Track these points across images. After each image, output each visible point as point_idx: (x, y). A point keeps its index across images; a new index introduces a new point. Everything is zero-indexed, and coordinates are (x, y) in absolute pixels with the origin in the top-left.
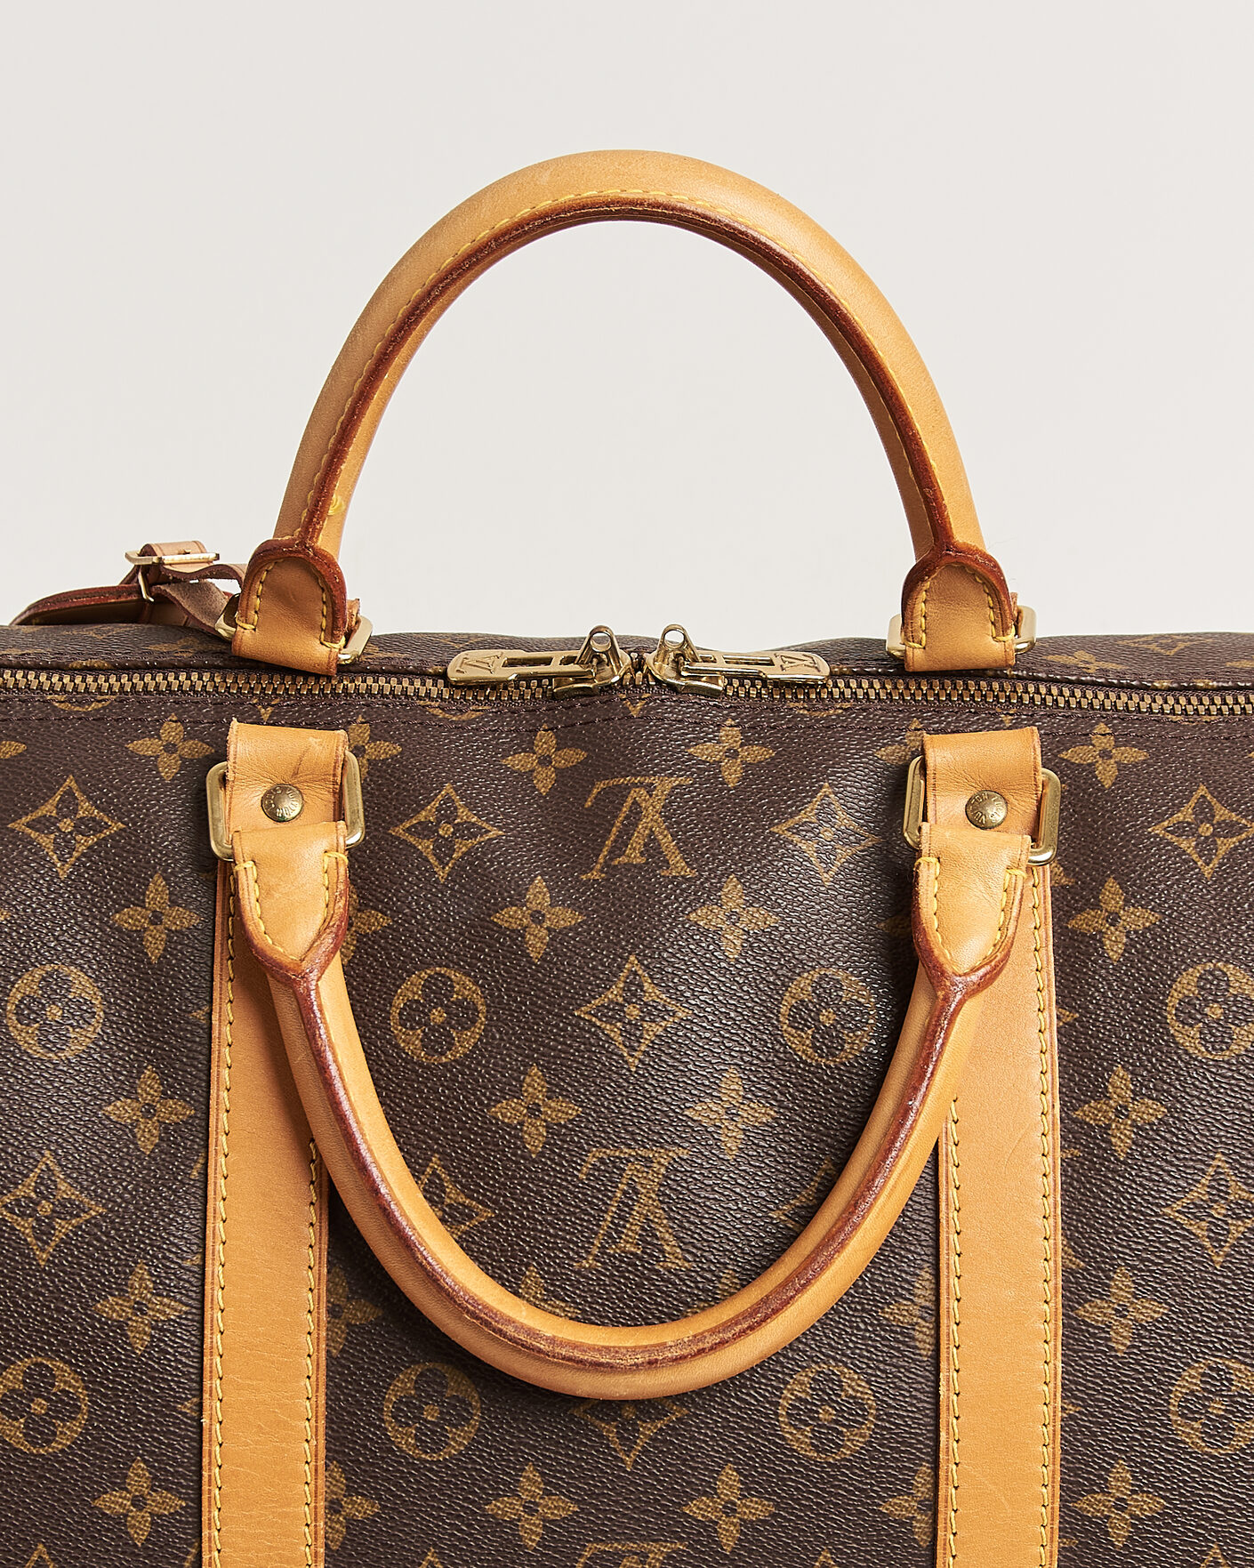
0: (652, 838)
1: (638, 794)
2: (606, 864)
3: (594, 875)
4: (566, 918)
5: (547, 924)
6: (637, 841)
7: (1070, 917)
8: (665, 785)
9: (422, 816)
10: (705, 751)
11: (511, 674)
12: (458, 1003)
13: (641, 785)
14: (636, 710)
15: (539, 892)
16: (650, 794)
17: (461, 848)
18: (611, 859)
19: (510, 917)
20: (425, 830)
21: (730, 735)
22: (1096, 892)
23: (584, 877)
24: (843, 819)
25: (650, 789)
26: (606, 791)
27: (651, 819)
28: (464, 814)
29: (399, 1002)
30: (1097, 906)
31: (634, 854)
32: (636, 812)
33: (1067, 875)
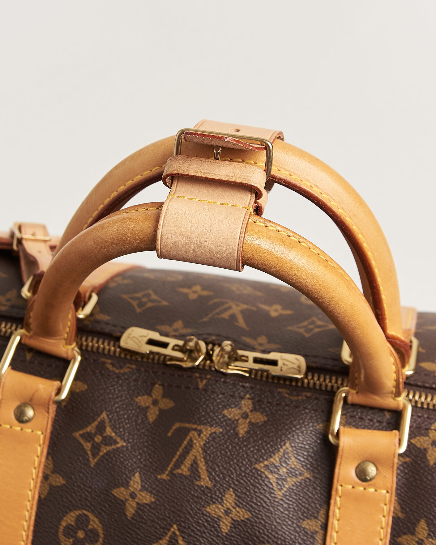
0: (195, 462)
1: (193, 434)
2: (171, 472)
3: (164, 477)
4: (146, 498)
5: (136, 500)
6: (188, 462)
7: (400, 536)
8: (207, 431)
9: (89, 429)
10: (232, 413)
11: (147, 349)
12: (91, 531)
13: (195, 430)
14: (202, 385)
15: (136, 482)
16: (199, 435)
17: (104, 450)
18: (174, 470)
19: (120, 493)
20: (89, 437)
21: (246, 404)
22: (415, 525)
23: (159, 477)
24: (293, 462)
25: (200, 432)
26: (179, 430)
27: (197, 452)
28: (109, 431)
29: (64, 524)
30: (413, 533)
31: (184, 470)
32: (191, 445)
33: (402, 512)
